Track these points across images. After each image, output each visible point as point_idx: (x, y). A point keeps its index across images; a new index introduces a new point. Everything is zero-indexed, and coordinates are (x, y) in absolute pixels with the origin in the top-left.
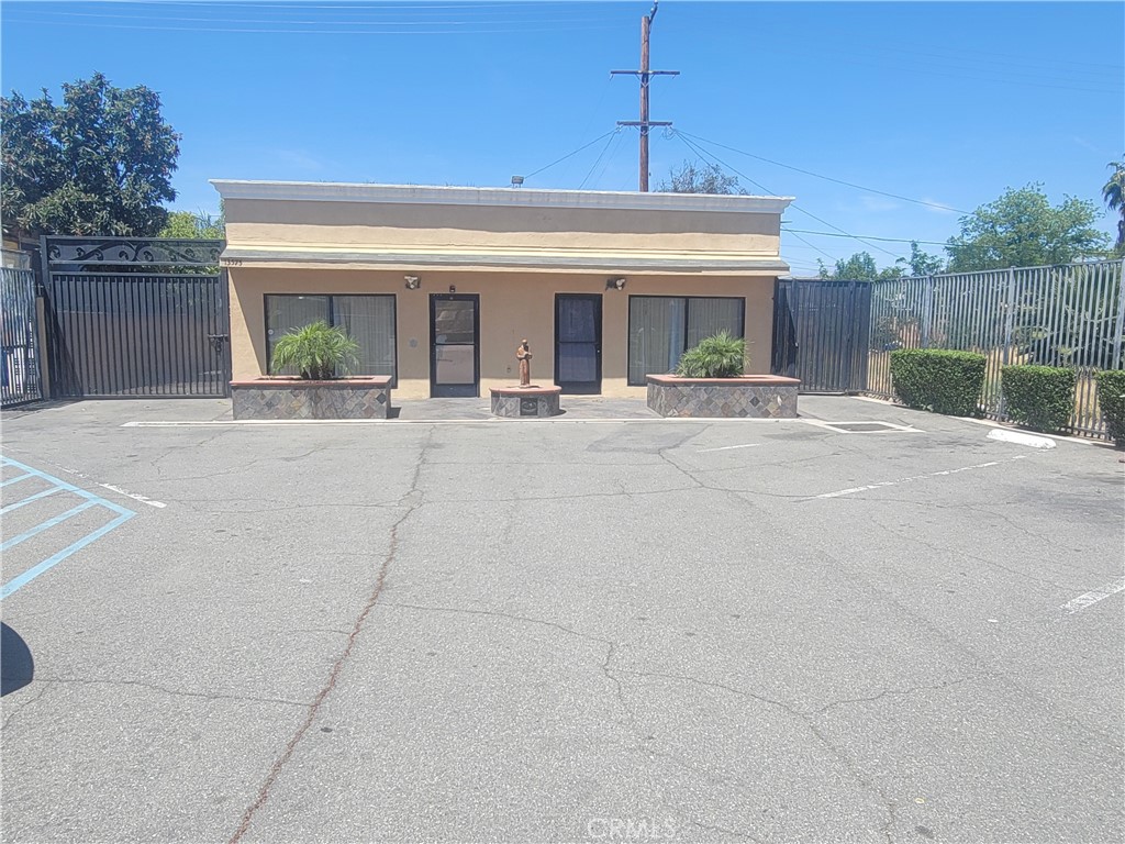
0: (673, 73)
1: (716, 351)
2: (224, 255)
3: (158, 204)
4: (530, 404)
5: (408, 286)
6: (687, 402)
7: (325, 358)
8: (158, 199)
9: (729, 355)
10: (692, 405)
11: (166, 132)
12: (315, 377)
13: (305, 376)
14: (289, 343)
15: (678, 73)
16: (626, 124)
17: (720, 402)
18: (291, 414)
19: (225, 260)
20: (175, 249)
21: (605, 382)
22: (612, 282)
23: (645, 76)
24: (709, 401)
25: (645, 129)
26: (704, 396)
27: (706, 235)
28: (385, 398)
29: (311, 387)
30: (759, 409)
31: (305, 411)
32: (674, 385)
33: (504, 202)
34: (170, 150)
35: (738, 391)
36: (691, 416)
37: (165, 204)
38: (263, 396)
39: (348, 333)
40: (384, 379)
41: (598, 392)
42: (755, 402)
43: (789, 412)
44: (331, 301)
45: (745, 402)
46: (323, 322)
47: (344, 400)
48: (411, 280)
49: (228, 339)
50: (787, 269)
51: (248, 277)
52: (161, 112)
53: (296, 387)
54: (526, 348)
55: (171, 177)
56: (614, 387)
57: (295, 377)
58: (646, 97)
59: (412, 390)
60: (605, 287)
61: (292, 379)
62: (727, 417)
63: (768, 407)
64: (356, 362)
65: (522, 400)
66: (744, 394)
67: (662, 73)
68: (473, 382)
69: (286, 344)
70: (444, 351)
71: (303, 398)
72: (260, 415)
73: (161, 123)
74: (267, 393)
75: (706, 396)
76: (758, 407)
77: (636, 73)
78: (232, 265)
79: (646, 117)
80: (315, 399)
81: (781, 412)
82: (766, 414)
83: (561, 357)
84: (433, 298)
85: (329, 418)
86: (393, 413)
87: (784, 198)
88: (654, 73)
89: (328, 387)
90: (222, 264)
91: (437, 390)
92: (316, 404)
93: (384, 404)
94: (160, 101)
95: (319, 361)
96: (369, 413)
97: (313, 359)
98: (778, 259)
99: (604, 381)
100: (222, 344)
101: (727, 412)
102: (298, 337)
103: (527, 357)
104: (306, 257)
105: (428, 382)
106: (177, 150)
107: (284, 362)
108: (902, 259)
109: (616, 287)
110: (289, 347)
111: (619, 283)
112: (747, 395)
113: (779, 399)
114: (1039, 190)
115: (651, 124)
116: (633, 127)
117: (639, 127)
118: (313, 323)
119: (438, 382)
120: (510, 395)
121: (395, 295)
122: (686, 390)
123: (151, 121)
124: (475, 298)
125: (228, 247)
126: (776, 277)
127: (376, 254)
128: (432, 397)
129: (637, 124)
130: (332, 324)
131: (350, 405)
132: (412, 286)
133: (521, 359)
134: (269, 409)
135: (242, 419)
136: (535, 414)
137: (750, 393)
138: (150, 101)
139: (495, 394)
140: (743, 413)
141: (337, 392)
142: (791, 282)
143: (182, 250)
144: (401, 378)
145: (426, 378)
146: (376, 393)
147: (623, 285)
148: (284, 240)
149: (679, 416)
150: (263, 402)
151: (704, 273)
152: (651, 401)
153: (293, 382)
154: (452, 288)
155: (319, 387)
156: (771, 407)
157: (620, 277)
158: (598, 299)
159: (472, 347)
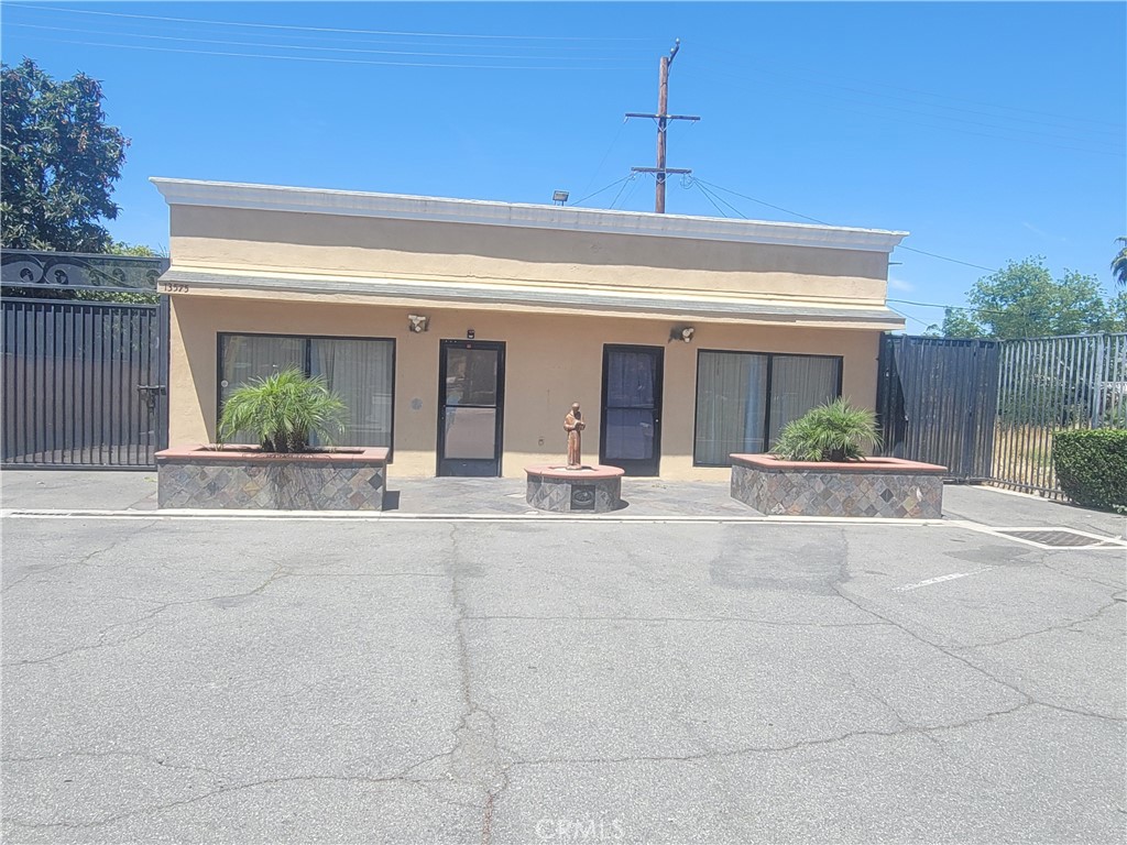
0: (693, 118)
1: (831, 425)
2: (164, 277)
3: (93, 222)
4: (585, 494)
5: (412, 329)
6: (798, 494)
7: (298, 421)
8: (94, 215)
9: (851, 430)
10: (804, 498)
11: (111, 134)
12: (283, 449)
13: (267, 447)
14: (246, 399)
15: (699, 119)
16: (640, 170)
17: (841, 495)
18: (244, 501)
19: (165, 284)
20: (99, 268)
21: (665, 461)
22: (677, 331)
23: (663, 120)
24: (826, 494)
25: (662, 176)
26: (820, 487)
27: (796, 275)
28: (379, 481)
29: (275, 464)
30: (892, 505)
31: (264, 497)
32: (781, 470)
33: (542, 223)
34: (113, 154)
35: (865, 480)
36: (802, 514)
37: (102, 221)
38: (204, 476)
39: (330, 387)
40: (379, 453)
41: (656, 473)
42: (887, 495)
43: (931, 510)
44: (309, 345)
45: (874, 495)
46: (297, 371)
47: (323, 482)
48: (416, 320)
49: (166, 392)
50: (902, 321)
51: (196, 309)
52: (103, 105)
53: (253, 463)
54: (577, 415)
55: (113, 189)
56: (676, 467)
57: (253, 447)
58: (663, 143)
59: (412, 467)
60: (668, 337)
61: (249, 450)
62: (851, 515)
63: (904, 504)
64: (342, 428)
65: (574, 488)
66: (873, 484)
67: (681, 118)
68: (493, 457)
69: (241, 400)
70: (456, 414)
71: (262, 478)
72: (197, 502)
73: (101, 120)
74: (211, 470)
75: (823, 487)
76: (891, 503)
77: (653, 117)
78: (174, 291)
79: (662, 165)
80: (280, 481)
81: (921, 511)
82: (901, 513)
83: (608, 426)
84: (445, 346)
85: (299, 508)
86: (390, 501)
87: (895, 233)
88: (673, 118)
89: (299, 464)
90: (161, 289)
91: (446, 467)
92: (281, 487)
93: (380, 490)
94: (102, 92)
95: (289, 426)
96: (357, 502)
97: (280, 422)
98: (885, 309)
99: (663, 459)
100: (158, 399)
101: (850, 509)
102: (259, 391)
103: (578, 428)
104: (277, 284)
105: (433, 456)
106: (121, 155)
107: (237, 427)
108: (932, 327)
109: (682, 338)
110: (243, 406)
111: (686, 333)
112: (876, 487)
113: (919, 493)
114: (1041, 263)
115: (668, 171)
116: (648, 173)
117: (655, 174)
118: (280, 370)
119: (447, 456)
120: (557, 480)
121: (394, 340)
122: (796, 478)
123: (90, 118)
124: (500, 348)
125: (172, 268)
126: (882, 333)
127: (372, 285)
128: (438, 475)
129: (654, 171)
130: (308, 373)
131: (332, 489)
132: (418, 329)
133: (569, 430)
134: (212, 493)
135: (172, 507)
136: (591, 507)
137: (881, 484)
138: (88, 90)
139: (534, 478)
140: (871, 512)
141: (313, 471)
142: (901, 338)
143: (108, 269)
144: (398, 450)
145: (432, 450)
146: (369, 473)
147: (691, 336)
148: (248, 262)
149: (787, 514)
150: (203, 484)
151: (799, 323)
152: (737, 489)
153: (249, 455)
154: (470, 333)
155: (286, 464)
156: (908, 504)
157: (687, 325)
158: (657, 354)
159: (494, 410)
